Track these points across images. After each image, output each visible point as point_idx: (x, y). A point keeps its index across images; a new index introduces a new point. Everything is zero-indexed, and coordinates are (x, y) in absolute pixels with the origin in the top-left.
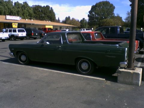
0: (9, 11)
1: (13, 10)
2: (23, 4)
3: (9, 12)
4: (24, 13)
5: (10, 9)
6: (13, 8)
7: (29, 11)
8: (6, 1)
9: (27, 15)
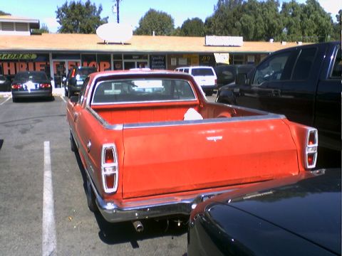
0: (265, 25)
1: (275, 21)
2: (306, 4)
3: (265, 27)
4: (305, 28)
5: (269, 21)
6: (277, 17)
7: (320, 21)
8: (262, 4)
9: (312, 31)
